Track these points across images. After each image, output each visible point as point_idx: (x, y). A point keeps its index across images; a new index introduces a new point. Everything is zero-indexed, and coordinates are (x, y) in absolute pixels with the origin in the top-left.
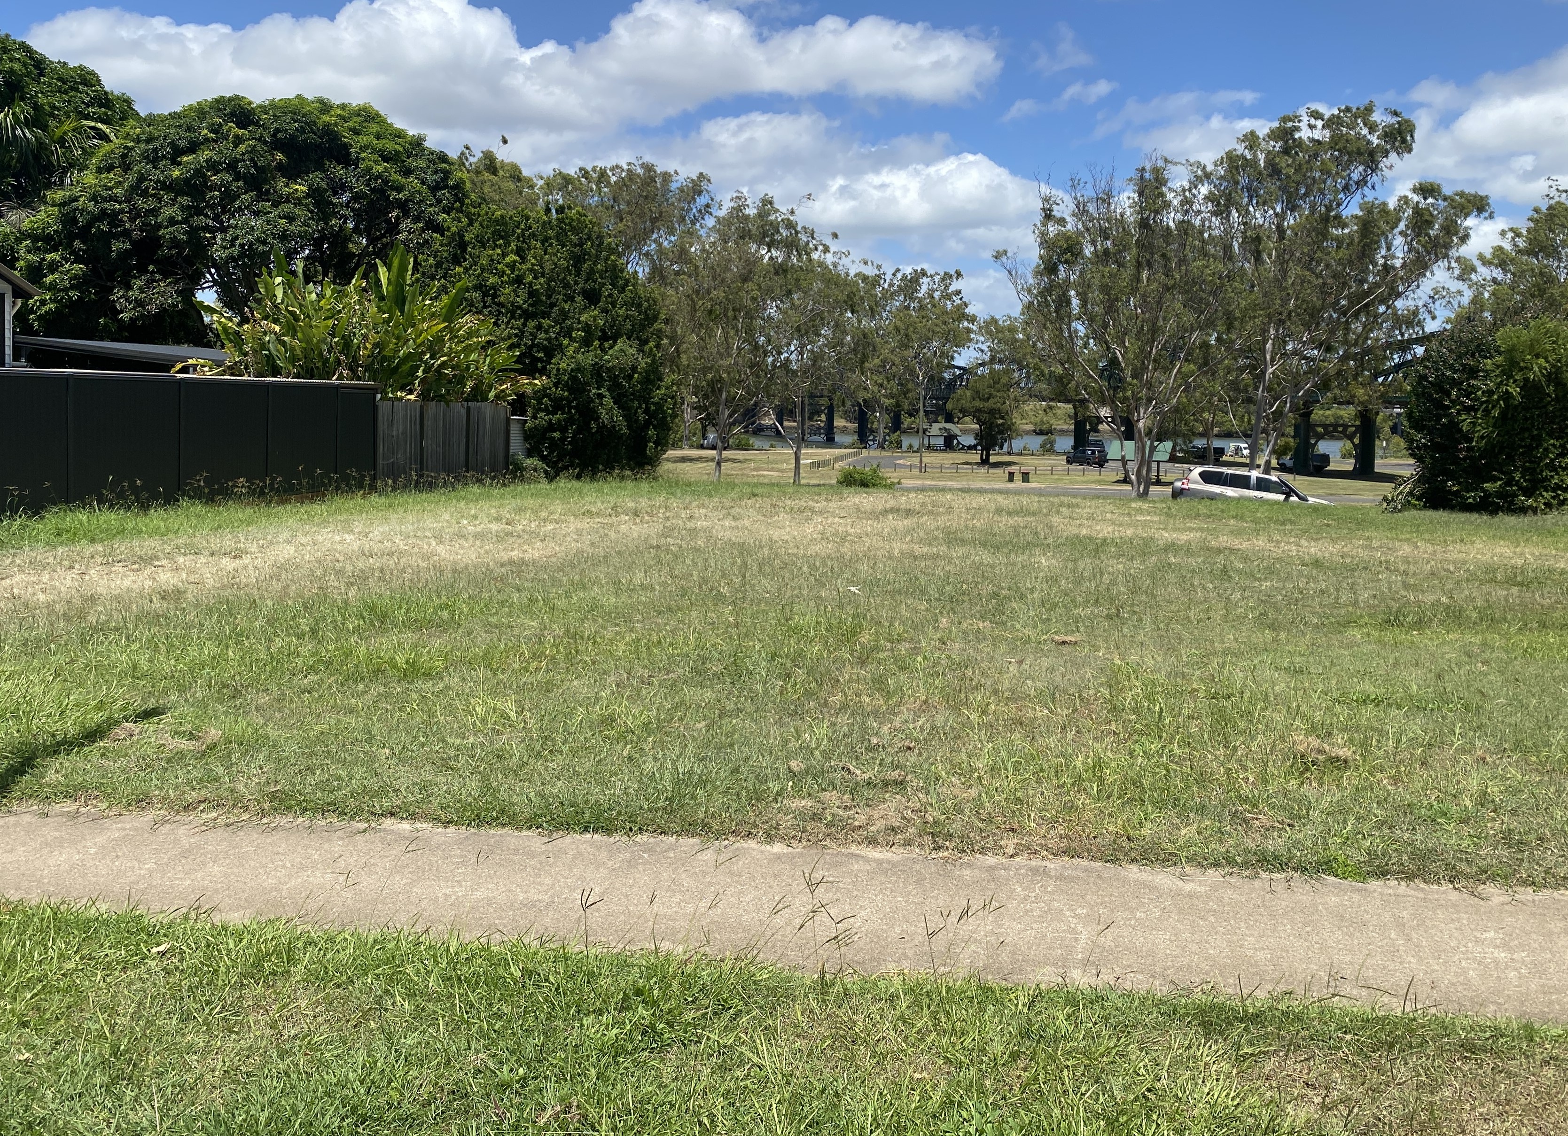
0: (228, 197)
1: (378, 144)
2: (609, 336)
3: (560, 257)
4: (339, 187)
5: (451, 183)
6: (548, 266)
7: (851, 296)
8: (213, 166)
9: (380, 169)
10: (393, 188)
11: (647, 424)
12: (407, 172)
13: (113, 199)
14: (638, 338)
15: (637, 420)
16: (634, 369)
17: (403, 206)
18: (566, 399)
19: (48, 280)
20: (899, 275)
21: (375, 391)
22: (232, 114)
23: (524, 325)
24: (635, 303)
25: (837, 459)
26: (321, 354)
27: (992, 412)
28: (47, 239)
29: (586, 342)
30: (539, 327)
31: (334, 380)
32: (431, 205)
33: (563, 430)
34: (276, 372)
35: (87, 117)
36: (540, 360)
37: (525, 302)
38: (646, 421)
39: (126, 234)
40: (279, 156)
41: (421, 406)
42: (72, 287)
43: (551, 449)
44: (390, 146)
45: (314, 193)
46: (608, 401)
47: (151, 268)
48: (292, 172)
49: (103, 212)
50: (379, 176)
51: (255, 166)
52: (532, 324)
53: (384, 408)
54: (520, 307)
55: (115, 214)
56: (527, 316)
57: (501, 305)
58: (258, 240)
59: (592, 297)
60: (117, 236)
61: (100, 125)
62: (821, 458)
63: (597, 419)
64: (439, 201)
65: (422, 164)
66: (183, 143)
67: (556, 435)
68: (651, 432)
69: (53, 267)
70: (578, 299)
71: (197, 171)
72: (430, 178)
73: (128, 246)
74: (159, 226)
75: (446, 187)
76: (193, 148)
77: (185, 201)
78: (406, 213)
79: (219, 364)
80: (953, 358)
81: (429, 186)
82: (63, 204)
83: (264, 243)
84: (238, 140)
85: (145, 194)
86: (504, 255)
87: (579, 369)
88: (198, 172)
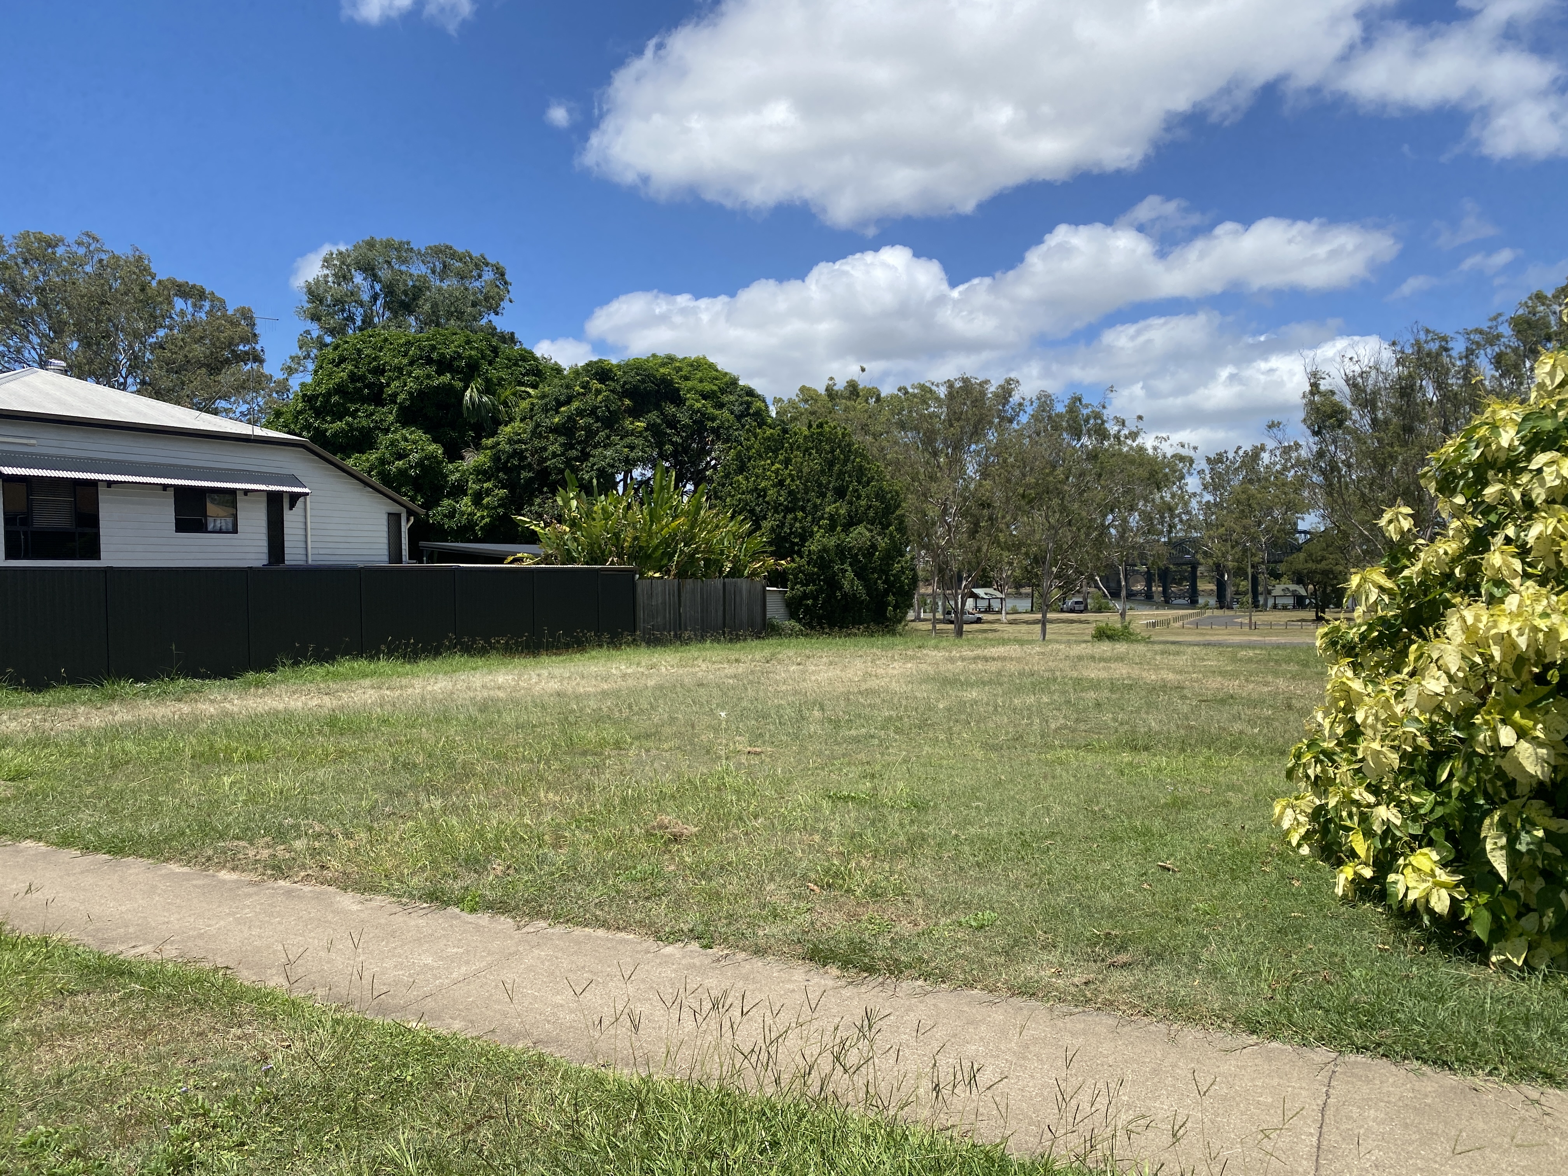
0: (591, 433)
1: (700, 386)
2: (851, 522)
3: (815, 463)
4: (672, 423)
5: (751, 411)
6: (806, 470)
8: (580, 413)
9: (699, 405)
10: (708, 419)
11: (886, 592)
12: (721, 406)
13: (520, 441)
14: (881, 523)
15: (877, 589)
16: (874, 547)
17: (716, 431)
18: (816, 574)
19: (485, 502)
21: (633, 572)
22: (596, 373)
23: (785, 517)
24: (880, 495)
25: (1176, 620)
26: (600, 545)
27: (1325, 573)
28: (484, 472)
29: (832, 528)
30: (795, 519)
31: (607, 565)
32: (736, 430)
33: (815, 599)
34: (573, 560)
35: (522, 384)
36: (797, 544)
37: (786, 500)
38: (885, 589)
39: (530, 467)
40: (627, 402)
41: (679, 584)
42: (499, 506)
43: (805, 613)
44: (708, 387)
45: (650, 427)
46: (850, 574)
47: (545, 489)
48: (635, 413)
49: (515, 450)
50: (699, 411)
51: (609, 411)
52: (790, 516)
53: (642, 587)
54: (781, 504)
55: (522, 451)
56: (788, 510)
57: (768, 503)
58: (609, 464)
59: (840, 493)
60: (523, 468)
61: (528, 389)
63: (841, 588)
64: (743, 426)
65: (732, 398)
66: (562, 398)
67: (810, 602)
68: (891, 598)
69: (488, 492)
70: (829, 494)
71: (569, 417)
72: (737, 409)
73: (531, 474)
74: (547, 459)
75: (748, 414)
76: (568, 402)
77: (562, 439)
78: (718, 437)
81: (736, 416)
82: (493, 447)
83: (613, 466)
84: (598, 392)
85: (540, 436)
86: (773, 464)
87: (825, 549)
88: (570, 418)
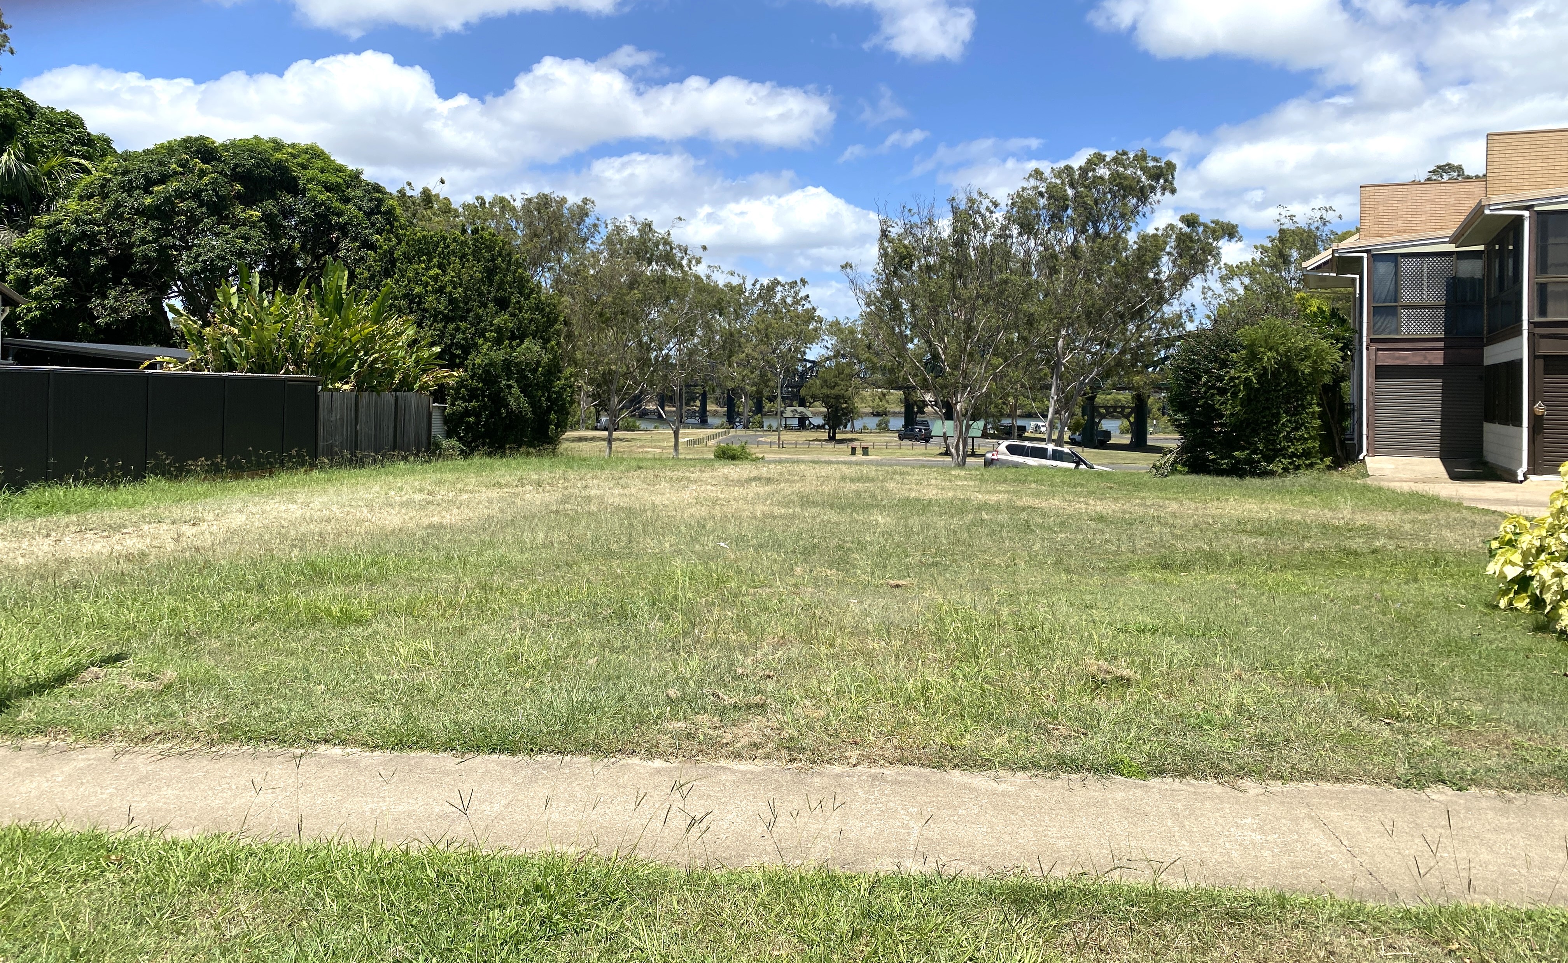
0: (193, 220)
1: (323, 177)
2: (518, 335)
3: (475, 270)
4: (288, 213)
5: (383, 209)
6: (465, 278)
7: (720, 301)
8: (180, 195)
9: (323, 197)
10: (333, 214)
11: (549, 409)
12: (346, 200)
13: (93, 222)
14: (541, 337)
15: (541, 406)
16: (538, 364)
17: (343, 229)
18: (481, 389)
19: (34, 291)
20: (758, 286)
21: (316, 383)
22: (198, 151)
23: (445, 327)
24: (539, 308)
25: (709, 438)
26: (271, 353)
27: (837, 397)
28: (34, 256)
29: (498, 342)
30: (457, 329)
31: (281, 374)
32: (366, 228)
33: (478, 416)
34: (232, 367)
35: (71, 154)
36: (458, 356)
37: (446, 308)
38: (548, 407)
39: (104, 252)
40: (238, 187)
41: (357, 396)
42: (55, 297)
43: (467, 431)
44: (333, 179)
45: (267, 217)
46: (516, 390)
47: (124, 280)
48: (248, 201)
49: (84, 233)
50: (323, 204)
51: (217, 195)
52: (451, 326)
53: (324, 398)
54: (441, 313)
55: (94, 235)
56: (447, 319)
57: (425, 310)
58: (218, 257)
59: (503, 304)
60: (95, 254)
61: (83, 161)
62: (696, 437)
63: (507, 405)
64: (373, 224)
65: (360, 193)
66: (154, 176)
67: (472, 419)
68: (553, 416)
69: (39, 280)
70: (490, 305)
71: (166, 198)
72: (367, 205)
73: (104, 262)
74: (132, 245)
75: (379, 212)
76: (163, 179)
77: (156, 224)
78: (345, 235)
79: (182, 361)
80: (805, 353)
81: (365, 212)
82: (49, 227)
83: (223, 259)
84: (202, 173)
85: (121, 217)
86: (428, 269)
87: (491, 364)
88: (168, 200)
